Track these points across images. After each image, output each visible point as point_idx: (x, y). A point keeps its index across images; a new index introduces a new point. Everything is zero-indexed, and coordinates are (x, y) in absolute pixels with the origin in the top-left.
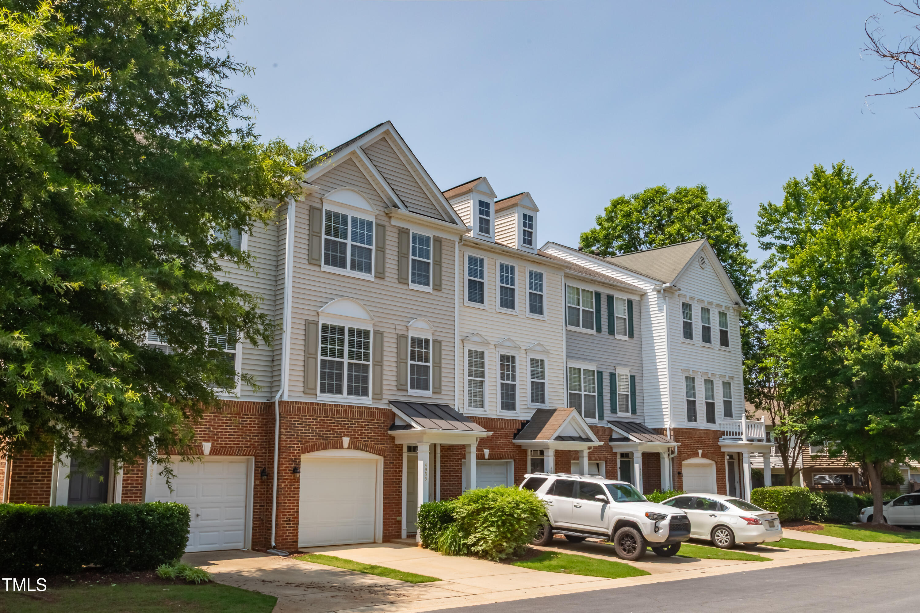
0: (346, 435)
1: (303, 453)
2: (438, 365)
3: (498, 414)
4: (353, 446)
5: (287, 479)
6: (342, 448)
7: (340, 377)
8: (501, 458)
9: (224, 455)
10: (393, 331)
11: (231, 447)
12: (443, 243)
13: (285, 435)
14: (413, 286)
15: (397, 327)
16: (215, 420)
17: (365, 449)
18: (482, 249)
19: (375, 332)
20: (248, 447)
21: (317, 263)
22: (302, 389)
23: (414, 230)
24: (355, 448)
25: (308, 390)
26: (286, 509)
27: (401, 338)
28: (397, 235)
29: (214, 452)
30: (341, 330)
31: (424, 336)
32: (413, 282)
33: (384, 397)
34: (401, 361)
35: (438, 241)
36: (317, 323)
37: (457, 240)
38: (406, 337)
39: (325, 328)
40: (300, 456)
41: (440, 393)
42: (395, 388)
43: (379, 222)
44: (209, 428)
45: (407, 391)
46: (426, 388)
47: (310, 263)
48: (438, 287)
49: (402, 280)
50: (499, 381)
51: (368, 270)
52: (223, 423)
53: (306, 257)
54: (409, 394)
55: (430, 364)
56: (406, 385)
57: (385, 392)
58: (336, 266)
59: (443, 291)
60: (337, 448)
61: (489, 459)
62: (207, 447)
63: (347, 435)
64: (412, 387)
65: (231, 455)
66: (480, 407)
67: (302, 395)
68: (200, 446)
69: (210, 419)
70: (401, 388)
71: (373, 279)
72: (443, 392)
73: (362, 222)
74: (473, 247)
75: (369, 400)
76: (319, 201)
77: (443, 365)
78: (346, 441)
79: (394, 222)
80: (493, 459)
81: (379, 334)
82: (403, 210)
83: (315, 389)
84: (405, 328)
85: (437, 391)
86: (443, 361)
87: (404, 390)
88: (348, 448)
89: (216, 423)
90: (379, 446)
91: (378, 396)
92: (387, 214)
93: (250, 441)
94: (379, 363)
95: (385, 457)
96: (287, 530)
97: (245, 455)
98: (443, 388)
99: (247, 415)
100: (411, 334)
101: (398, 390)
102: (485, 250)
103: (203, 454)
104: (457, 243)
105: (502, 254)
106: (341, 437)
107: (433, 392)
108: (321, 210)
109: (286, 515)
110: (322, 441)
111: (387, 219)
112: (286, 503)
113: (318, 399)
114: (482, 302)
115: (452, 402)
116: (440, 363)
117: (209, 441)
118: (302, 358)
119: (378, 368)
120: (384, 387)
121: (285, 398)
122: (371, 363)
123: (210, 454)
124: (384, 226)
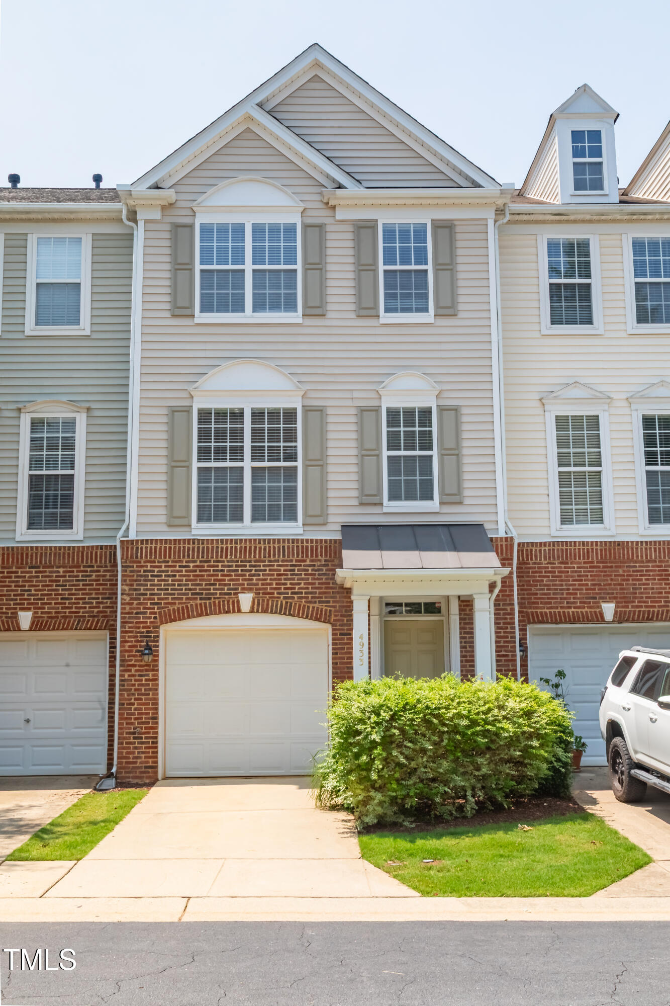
0: (244, 590)
1: (162, 623)
2: (453, 452)
3: (642, 531)
4: (259, 607)
5: (134, 666)
6: (239, 611)
7: (238, 493)
8: (649, 620)
9: (53, 629)
10: (349, 403)
11: (65, 617)
12: (458, 229)
13: (128, 595)
14: (386, 318)
15: (356, 395)
16: (38, 577)
17: (287, 611)
18: (575, 221)
19: (307, 409)
20: (94, 616)
21: (188, 312)
22: (163, 519)
23: (385, 219)
24: (265, 611)
25: (176, 519)
26: (134, 714)
27: (367, 413)
28: (350, 236)
29: (37, 625)
30: (237, 415)
31: (417, 403)
32: (387, 310)
33: (331, 519)
34: (367, 453)
35: (445, 228)
36: (188, 410)
37: (490, 216)
38: (377, 410)
39: (204, 416)
40: (158, 627)
41: (461, 503)
42: (355, 502)
43: (309, 221)
44: (30, 590)
45: (382, 504)
46: (427, 495)
47: (174, 316)
48: (448, 310)
49: (366, 310)
50: (641, 468)
51: (291, 305)
52: (50, 581)
53: (168, 306)
54: (385, 510)
55: (434, 453)
56: (379, 493)
57: (331, 510)
58: (227, 311)
59: (461, 315)
60: (228, 612)
61: (613, 622)
62: (25, 618)
63: (250, 590)
64: (391, 498)
65: (66, 629)
66: (593, 522)
67: (165, 528)
68: (15, 616)
69: (29, 577)
70: (369, 499)
71: (300, 320)
72: (467, 501)
73: (274, 229)
74: (552, 222)
75: (297, 527)
76: (189, 213)
77: (465, 451)
78: (246, 600)
79: (340, 215)
80: (627, 621)
81: (316, 413)
82: (353, 189)
83: (188, 516)
84: (374, 395)
85: (453, 498)
86: (465, 444)
87: (375, 504)
88: (252, 611)
89: (41, 581)
90: (316, 605)
91: (317, 518)
92: (327, 204)
93: (99, 607)
94: (318, 462)
95: (333, 625)
96: (136, 748)
97: (90, 629)
98: (466, 493)
99: (93, 567)
100: (387, 403)
101: (361, 504)
102: (590, 221)
103: (19, 630)
104: (491, 223)
105: (637, 221)
106: (236, 594)
107: (441, 503)
108: (191, 227)
109: (132, 724)
110: (199, 601)
111: (328, 213)
112: (133, 704)
113: (194, 532)
114: (590, 322)
115: (493, 518)
116: (458, 446)
117: (29, 609)
118: (164, 469)
119: (315, 472)
120: (331, 502)
121: (132, 536)
122: (299, 464)
123: (31, 629)
124: (321, 227)
